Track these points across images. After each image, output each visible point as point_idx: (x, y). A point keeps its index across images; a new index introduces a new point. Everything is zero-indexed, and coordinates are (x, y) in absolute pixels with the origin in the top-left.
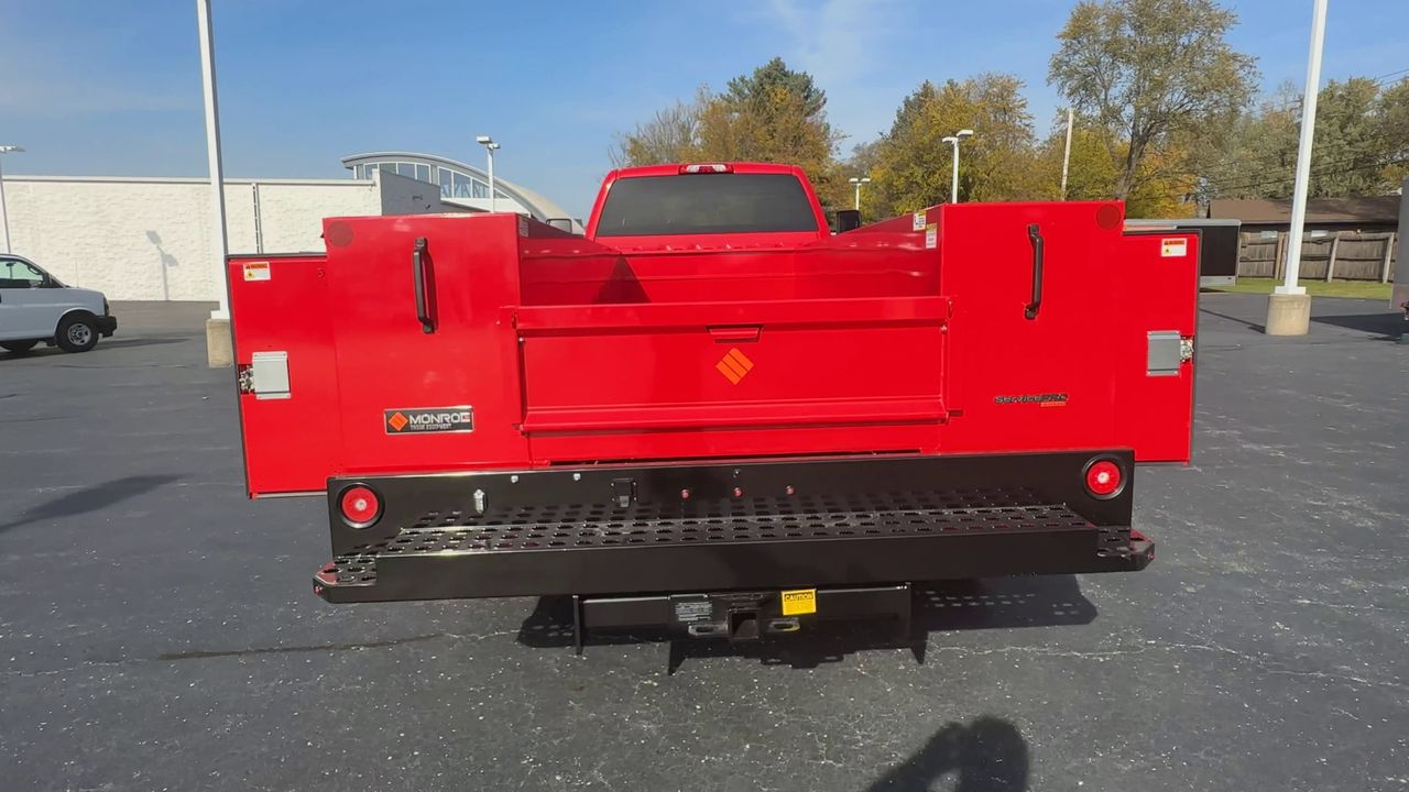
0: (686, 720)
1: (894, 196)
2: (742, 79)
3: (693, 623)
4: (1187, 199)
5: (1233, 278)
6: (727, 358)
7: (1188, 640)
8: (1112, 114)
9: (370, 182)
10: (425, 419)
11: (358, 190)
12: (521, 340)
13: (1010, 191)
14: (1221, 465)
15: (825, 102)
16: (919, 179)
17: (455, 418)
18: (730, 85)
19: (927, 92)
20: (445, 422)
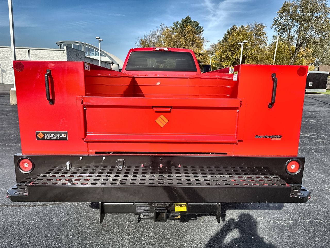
0: (141, 241)
1: (221, 60)
2: (177, 22)
3: (142, 213)
4: (312, 65)
5: (325, 90)
6: (159, 118)
7: (315, 218)
8: (290, 38)
9: (63, 50)
10: (50, 135)
11: (60, 52)
12: (85, 108)
13: (257, 60)
14: (323, 152)
15: (203, 31)
16: (230, 56)
17: (61, 135)
18: (174, 24)
19: (234, 29)
20: (57, 136)
